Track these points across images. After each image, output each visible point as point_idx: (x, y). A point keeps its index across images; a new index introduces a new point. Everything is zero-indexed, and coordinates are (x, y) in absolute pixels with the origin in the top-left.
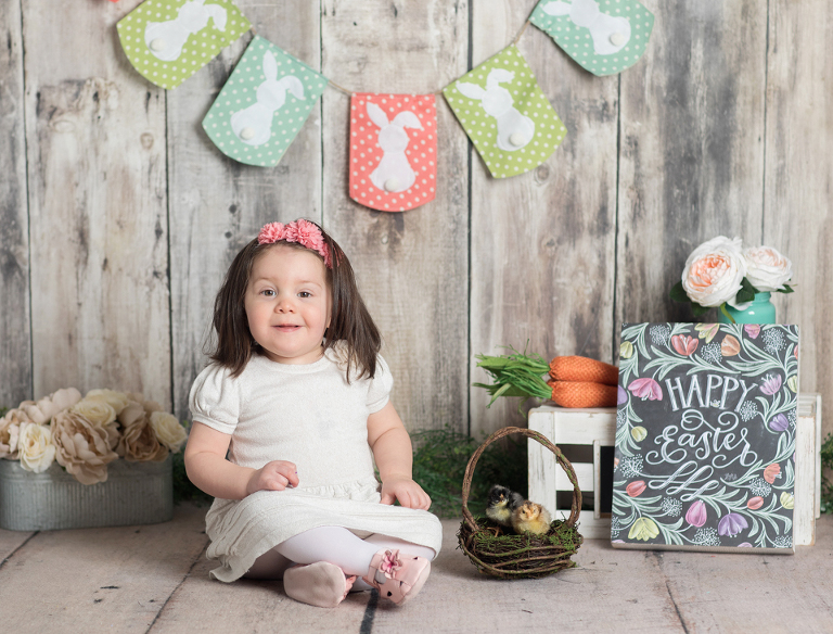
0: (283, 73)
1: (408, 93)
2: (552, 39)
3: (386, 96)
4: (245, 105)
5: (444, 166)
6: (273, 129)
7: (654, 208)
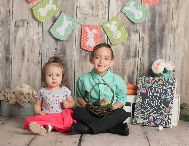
0: (68, 20)
1: (94, 25)
2: (126, 15)
3: (90, 26)
4: (59, 27)
6: (65, 32)
7: (146, 53)
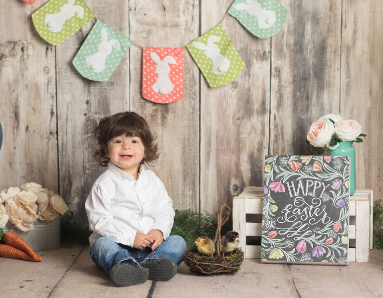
0: (110, 38)
1: (170, 47)
3: (160, 49)
5: (187, 82)
7: (288, 102)
